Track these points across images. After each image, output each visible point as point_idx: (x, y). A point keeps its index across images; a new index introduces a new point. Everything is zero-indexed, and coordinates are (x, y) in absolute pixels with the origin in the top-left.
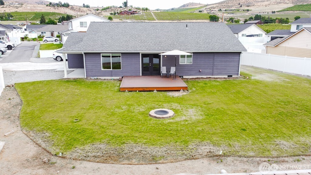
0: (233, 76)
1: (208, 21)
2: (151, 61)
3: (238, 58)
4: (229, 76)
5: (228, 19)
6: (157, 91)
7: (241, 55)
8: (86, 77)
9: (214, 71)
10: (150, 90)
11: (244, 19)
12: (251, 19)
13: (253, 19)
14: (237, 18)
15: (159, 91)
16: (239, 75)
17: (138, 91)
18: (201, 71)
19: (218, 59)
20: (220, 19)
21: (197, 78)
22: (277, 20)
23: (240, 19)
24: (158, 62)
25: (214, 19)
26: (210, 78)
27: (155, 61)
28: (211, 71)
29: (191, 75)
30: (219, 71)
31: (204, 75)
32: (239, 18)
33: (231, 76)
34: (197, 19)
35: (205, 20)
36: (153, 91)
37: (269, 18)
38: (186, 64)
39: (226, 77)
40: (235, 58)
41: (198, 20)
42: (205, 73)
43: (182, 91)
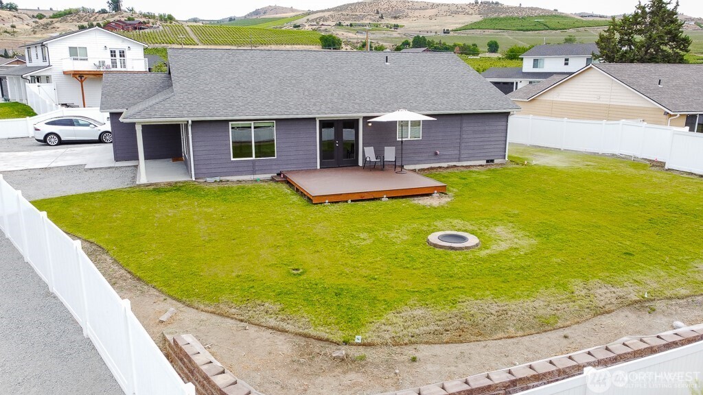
0: (496, 161)
1: (318, 48)
2: (339, 135)
3: (504, 123)
4: (488, 161)
5: (359, 45)
6: (389, 198)
7: (511, 118)
8: (194, 179)
9: (462, 152)
10: (374, 197)
11: (391, 44)
12: (406, 44)
13: (409, 45)
14: (377, 42)
15: (393, 198)
16: (507, 159)
17: (352, 201)
18: (438, 153)
19: (469, 127)
20: (343, 45)
21: (432, 168)
22: (457, 49)
23: (384, 44)
24: (353, 138)
25: (330, 43)
26: (455, 166)
27: (348, 134)
28: (457, 152)
29: (418, 162)
30: (471, 151)
31: (444, 160)
32: (381, 43)
33: (492, 161)
34: (294, 44)
35: (311, 47)
36: (379, 199)
37: (440, 43)
38: (409, 139)
39: (484, 162)
40: (499, 124)
41: (295, 46)
42: (445, 157)
43: (436, 195)
